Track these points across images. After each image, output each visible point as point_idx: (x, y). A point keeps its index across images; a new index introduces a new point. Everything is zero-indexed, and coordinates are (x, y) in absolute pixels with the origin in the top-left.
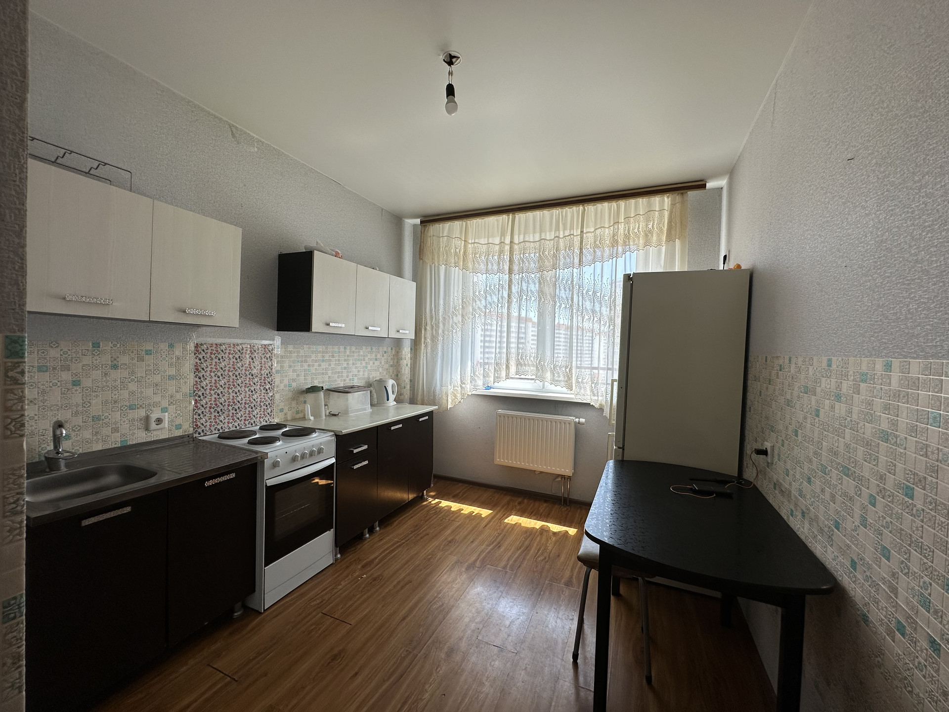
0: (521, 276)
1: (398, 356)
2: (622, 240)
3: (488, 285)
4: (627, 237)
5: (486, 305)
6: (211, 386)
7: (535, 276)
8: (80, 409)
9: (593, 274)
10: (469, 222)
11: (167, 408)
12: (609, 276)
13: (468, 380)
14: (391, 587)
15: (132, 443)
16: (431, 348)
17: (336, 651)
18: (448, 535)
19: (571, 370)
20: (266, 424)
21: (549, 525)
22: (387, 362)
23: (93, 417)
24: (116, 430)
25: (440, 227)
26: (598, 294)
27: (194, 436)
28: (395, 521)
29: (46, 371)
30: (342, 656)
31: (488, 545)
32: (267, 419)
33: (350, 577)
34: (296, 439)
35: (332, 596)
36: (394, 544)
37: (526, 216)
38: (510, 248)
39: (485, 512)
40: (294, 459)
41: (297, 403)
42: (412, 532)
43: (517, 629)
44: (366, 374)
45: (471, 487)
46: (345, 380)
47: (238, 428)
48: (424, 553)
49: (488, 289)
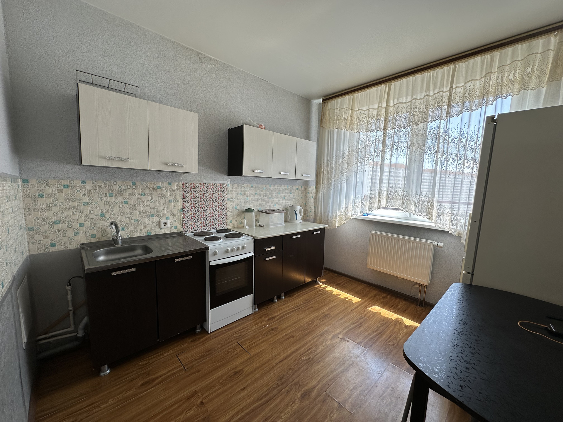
0: (393, 131)
1: (306, 191)
2: (494, 88)
3: (368, 140)
4: (500, 85)
5: (365, 155)
6: (191, 206)
7: (406, 129)
8: (128, 215)
9: (460, 124)
10: (355, 95)
11: (169, 217)
12: (477, 124)
13: (350, 208)
14: (280, 337)
15: (153, 234)
16: (327, 187)
17: (238, 369)
18: (326, 311)
19: (432, 204)
20: (222, 229)
21: (404, 319)
22: (298, 195)
23: (134, 220)
24: (145, 227)
25: (335, 102)
26: (464, 140)
27: (184, 233)
28: (296, 294)
29: (112, 196)
30: (240, 374)
31: (352, 324)
32: (222, 226)
33: (259, 324)
34: (230, 239)
35: (247, 333)
36: (291, 309)
37: (400, 83)
38: (386, 110)
39: (356, 300)
40: (227, 251)
41: (240, 218)
42: (304, 303)
43: (358, 394)
44: (284, 202)
45: (350, 280)
46: (270, 206)
47: (206, 230)
48: (307, 319)
49: (367, 143)
